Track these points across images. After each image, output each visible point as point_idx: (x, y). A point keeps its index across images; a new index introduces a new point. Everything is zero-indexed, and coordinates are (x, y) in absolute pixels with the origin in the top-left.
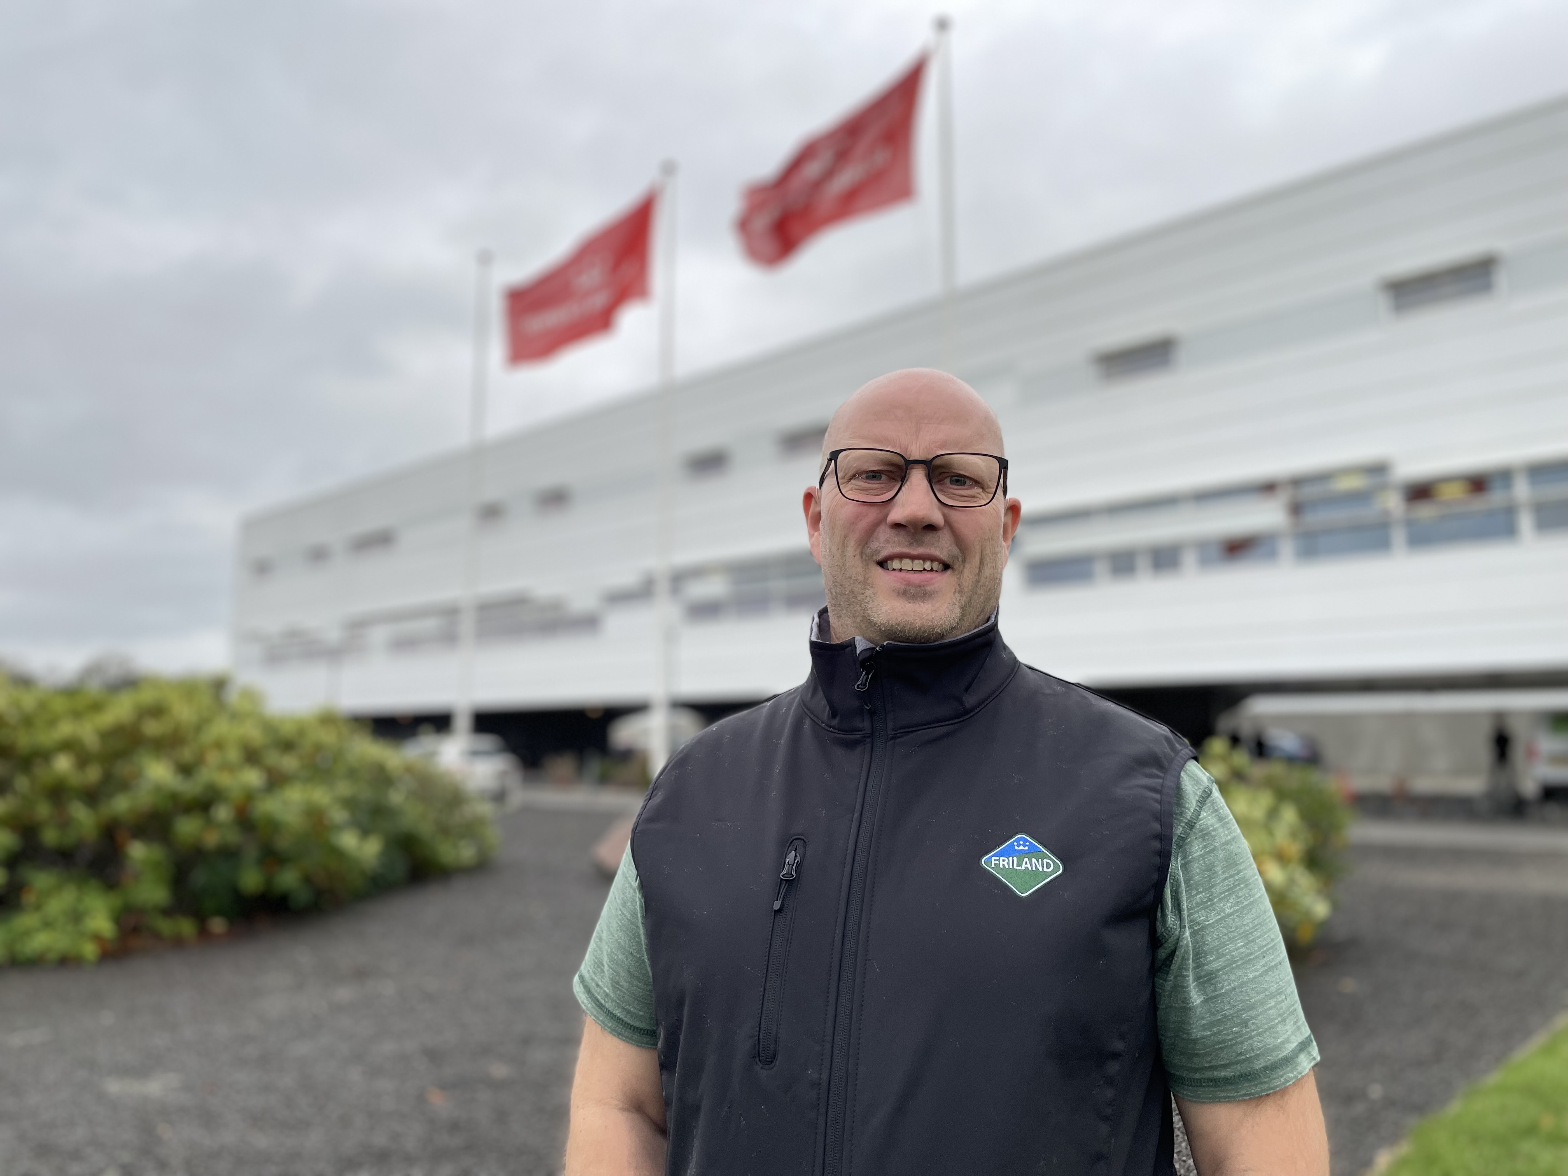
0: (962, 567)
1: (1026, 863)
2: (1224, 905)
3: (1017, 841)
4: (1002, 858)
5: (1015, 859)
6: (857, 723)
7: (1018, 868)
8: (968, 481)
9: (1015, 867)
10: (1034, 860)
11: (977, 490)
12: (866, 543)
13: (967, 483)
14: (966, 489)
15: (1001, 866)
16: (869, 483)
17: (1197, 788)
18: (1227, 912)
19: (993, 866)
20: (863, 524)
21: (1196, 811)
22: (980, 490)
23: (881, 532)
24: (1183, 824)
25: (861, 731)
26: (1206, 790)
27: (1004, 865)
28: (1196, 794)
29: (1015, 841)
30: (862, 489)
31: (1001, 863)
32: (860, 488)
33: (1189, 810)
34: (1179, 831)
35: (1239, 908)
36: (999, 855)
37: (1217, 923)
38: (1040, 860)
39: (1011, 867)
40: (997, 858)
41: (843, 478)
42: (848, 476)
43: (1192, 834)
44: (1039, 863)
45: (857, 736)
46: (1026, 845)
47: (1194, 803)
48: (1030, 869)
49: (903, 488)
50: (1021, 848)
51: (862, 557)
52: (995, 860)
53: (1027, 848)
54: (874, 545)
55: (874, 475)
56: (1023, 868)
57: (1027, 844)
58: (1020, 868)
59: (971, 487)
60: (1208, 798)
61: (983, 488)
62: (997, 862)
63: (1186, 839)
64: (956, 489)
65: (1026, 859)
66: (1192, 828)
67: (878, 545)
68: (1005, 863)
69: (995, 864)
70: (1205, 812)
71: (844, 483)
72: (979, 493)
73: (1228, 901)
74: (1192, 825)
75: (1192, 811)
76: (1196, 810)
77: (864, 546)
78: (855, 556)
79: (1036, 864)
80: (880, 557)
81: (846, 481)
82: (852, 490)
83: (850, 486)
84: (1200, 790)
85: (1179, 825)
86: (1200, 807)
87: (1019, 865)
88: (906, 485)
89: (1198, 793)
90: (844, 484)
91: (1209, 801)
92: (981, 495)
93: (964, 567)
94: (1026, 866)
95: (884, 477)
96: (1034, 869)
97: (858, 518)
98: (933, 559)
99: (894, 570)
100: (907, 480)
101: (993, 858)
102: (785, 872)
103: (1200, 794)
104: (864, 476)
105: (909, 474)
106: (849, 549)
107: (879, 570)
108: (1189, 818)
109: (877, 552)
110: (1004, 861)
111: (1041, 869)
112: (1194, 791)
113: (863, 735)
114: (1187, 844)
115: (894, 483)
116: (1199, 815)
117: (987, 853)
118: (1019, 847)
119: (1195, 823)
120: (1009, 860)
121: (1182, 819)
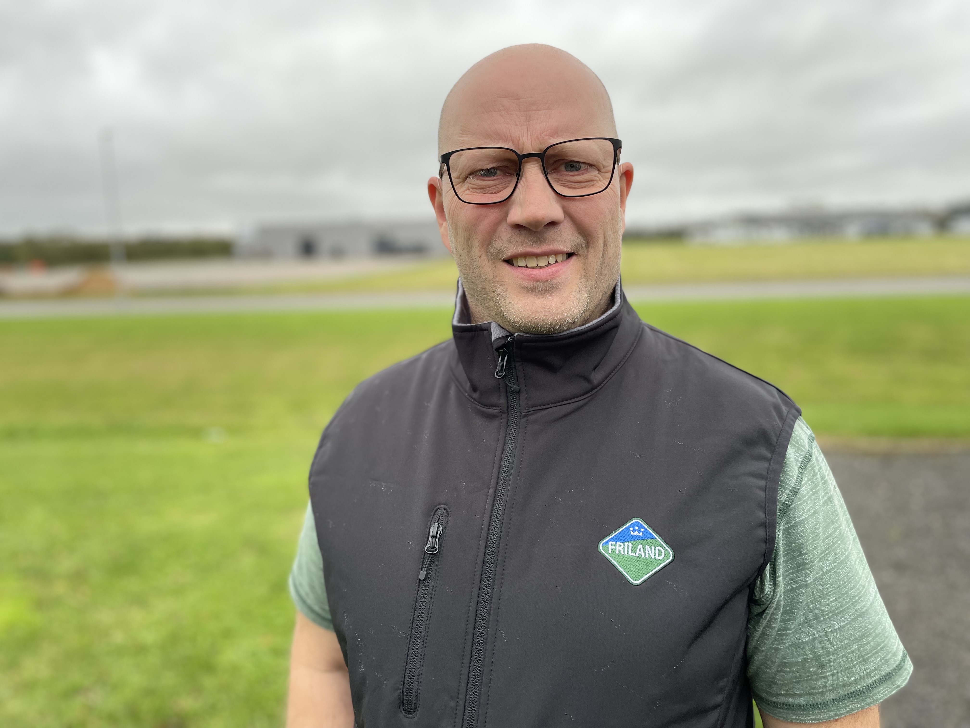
0: (586, 252)
1: (640, 550)
2: (823, 564)
3: (633, 526)
4: (618, 543)
5: (630, 545)
6: (494, 399)
7: (632, 554)
8: (583, 166)
9: (630, 554)
10: (647, 547)
11: (593, 174)
12: (490, 243)
13: (582, 168)
14: (582, 174)
15: (617, 552)
16: (484, 180)
17: (798, 455)
18: (825, 570)
19: (610, 551)
20: (485, 225)
21: (799, 478)
22: (596, 173)
23: (503, 230)
24: (787, 492)
25: (498, 407)
26: (807, 456)
27: (620, 551)
28: (797, 461)
29: (631, 526)
30: (478, 188)
31: (618, 548)
32: (476, 187)
33: (793, 478)
34: (783, 497)
35: (836, 564)
36: (616, 539)
37: (814, 582)
38: (653, 547)
39: (626, 553)
40: (614, 543)
41: (458, 178)
42: (463, 176)
43: (796, 499)
44: (651, 550)
45: (493, 411)
46: (641, 532)
47: (796, 469)
48: (643, 556)
49: (519, 186)
50: (636, 533)
51: (487, 257)
52: (612, 545)
53: (641, 534)
54: (497, 245)
55: (489, 173)
56: (637, 555)
57: (642, 530)
58: (634, 554)
59: (586, 171)
60: (808, 462)
61: (599, 170)
62: (614, 547)
63: (791, 505)
64: (571, 176)
65: (640, 546)
66: (796, 494)
67: (501, 244)
68: (621, 548)
69: (612, 549)
70: (807, 477)
71: (459, 183)
72: (595, 176)
73: (827, 560)
74: (796, 492)
75: (796, 478)
76: (799, 476)
77: (488, 246)
78: (480, 257)
79: (648, 552)
80: (506, 255)
81: (462, 180)
82: (468, 189)
83: (466, 185)
84: (802, 456)
85: (784, 492)
86: (802, 473)
87: (634, 551)
88: (521, 182)
89: (800, 460)
90: (460, 185)
91: (809, 466)
92: (598, 177)
93: (588, 251)
94: (640, 552)
95: (498, 172)
96: (647, 556)
97: (479, 219)
98: (556, 253)
99: (519, 267)
100: (522, 176)
101: (610, 543)
102: (429, 545)
103: (802, 460)
104: (479, 174)
105: (523, 168)
106: (474, 249)
107: (506, 268)
108: (793, 485)
109: (500, 251)
110: (620, 546)
111: (653, 557)
112: (795, 458)
113: (500, 411)
114: (791, 510)
115: (509, 179)
116: (802, 481)
117: (604, 537)
118: (634, 533)
119: (799, 489)
120: (624, 546)
121: (786, 486)
